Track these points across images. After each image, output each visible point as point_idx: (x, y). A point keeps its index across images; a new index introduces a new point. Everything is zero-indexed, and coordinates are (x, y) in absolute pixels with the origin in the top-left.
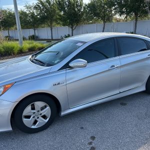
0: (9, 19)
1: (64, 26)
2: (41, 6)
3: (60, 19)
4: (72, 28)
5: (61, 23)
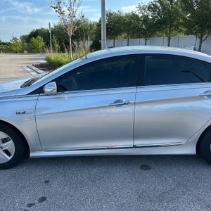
0: (117, 25)
1: (188, 35)
2: (159, 5)
3: (185, 25)
4: (201, 38)
5: (184, 30)
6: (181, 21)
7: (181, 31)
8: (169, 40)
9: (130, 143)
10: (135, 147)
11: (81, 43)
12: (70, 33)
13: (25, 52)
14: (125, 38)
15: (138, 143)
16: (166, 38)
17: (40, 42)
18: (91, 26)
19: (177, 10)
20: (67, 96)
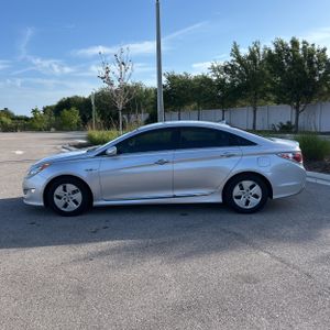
0: (182, 92)
1: (278, 104)
2: (238, 65)
3: (272, 91)
4: (297, 108)
5: (273, 97)
6: (269, 86)
7: (269, 99)
8: (255, 112)
9: (171, 194)
10: (175, 197)
11: (133, 116)
12: (120, 107)
13: (53, 129)
14: (195, 109)
15: (177, 193)
16: (251, 109)
17: (74, 115)
18: (147, 92)
19: (262, 72)
20: (122, 156)
